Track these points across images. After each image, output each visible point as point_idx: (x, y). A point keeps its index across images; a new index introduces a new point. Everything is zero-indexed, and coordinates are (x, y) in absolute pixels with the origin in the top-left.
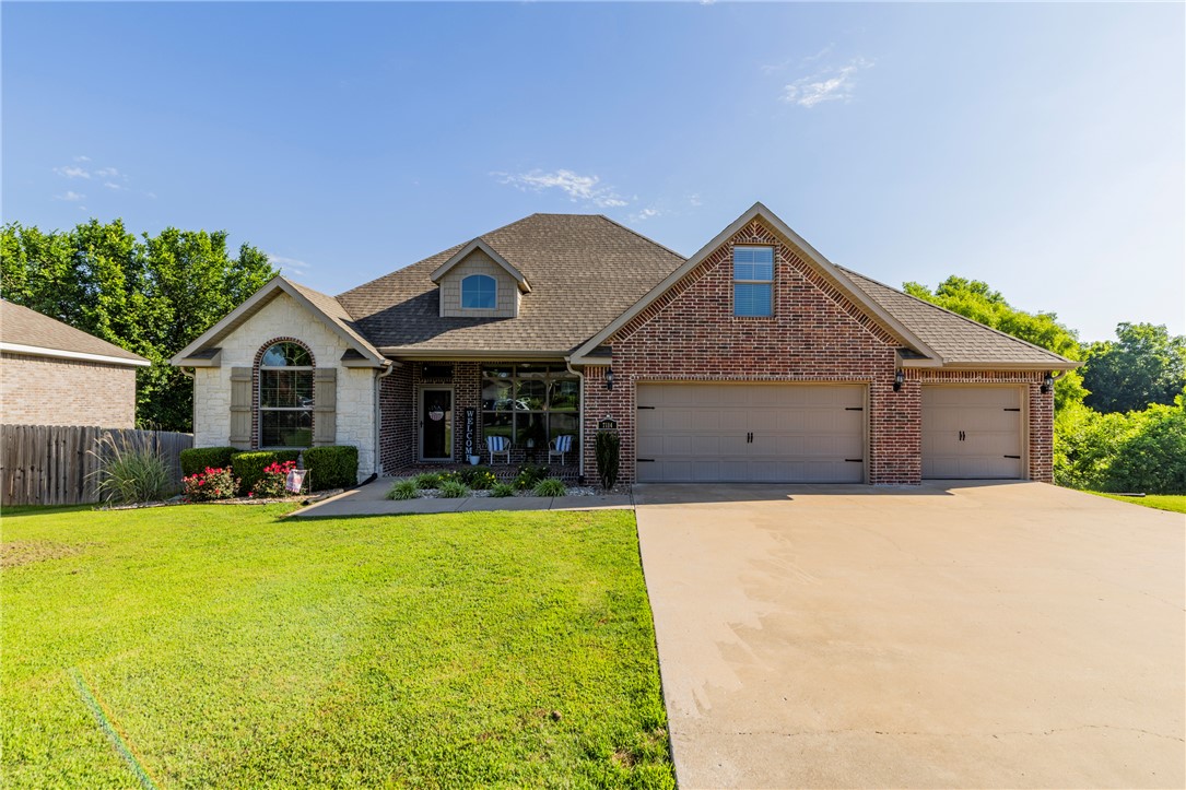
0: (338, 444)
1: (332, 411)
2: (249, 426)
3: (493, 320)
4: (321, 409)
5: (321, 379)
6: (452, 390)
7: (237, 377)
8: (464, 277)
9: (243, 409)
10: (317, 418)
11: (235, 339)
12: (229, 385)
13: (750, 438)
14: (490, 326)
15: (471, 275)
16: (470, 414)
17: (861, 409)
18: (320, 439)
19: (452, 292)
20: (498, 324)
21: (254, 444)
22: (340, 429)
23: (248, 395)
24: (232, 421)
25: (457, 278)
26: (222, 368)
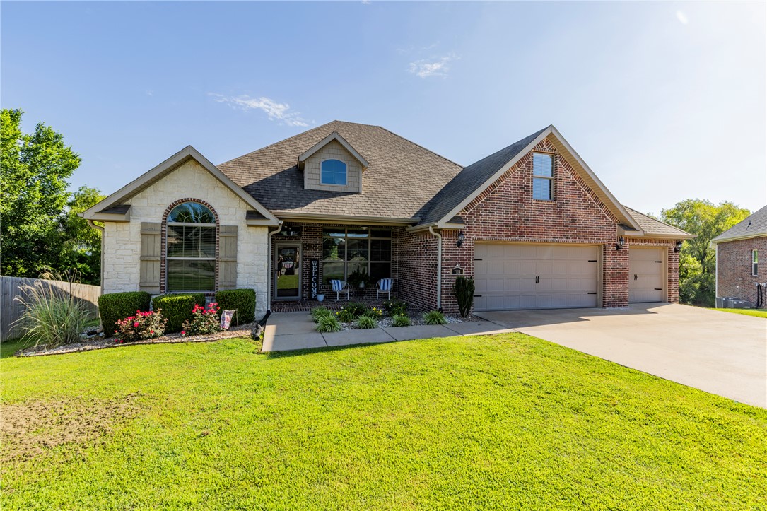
0: (238, 288)
1: (233, 261)
2: (158, 274)
3: (346, 194)
4: (225, 259)
5: (225, 235)
6: (300, 245)
7: (146, 230)
8: (323, 160)
9: (152, 259)
10: (221, 267)
11: (143, 197)
12: (138, 238)
13: (537, 280)
14: (346, 198)
15: (328, 159)
16: (314, 263)
17: (596, 261)
18: (224, 284)
19: (313, 171)
20: (351, 196)
21: (162, 288)
22: (240, 275)
23: (156, 247)
24: (141, 269)
25: (317, 161)
26: (131, 223)
